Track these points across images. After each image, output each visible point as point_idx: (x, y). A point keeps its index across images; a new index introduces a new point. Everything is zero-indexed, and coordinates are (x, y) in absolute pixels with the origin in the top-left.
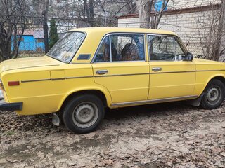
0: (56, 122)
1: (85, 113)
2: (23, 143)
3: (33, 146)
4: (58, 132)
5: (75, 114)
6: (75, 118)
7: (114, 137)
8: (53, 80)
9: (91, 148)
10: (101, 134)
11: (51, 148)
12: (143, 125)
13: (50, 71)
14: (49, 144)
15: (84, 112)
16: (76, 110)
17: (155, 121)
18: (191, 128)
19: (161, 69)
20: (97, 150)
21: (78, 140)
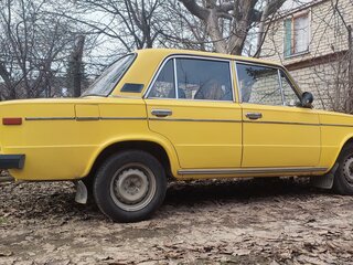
0: (82, 197)
1: (132, 185)
2: (21, 233)
3: (39, 237)
4: (84, 220)
5: (115, 185)
6: (115, 192)
7: (183, 226)
8: (79, 119)
9: (141, 240)
10: (161, 223)
11: (71, 240)
12: (235, 213)
13: (75, 104)
14: (67, 235)
15: (132, 183)
16: (117, 178)
17: (255, 208)
18: (322, 217)
19: (260, 116)
20: (153, 241)
21: (119, 230)
